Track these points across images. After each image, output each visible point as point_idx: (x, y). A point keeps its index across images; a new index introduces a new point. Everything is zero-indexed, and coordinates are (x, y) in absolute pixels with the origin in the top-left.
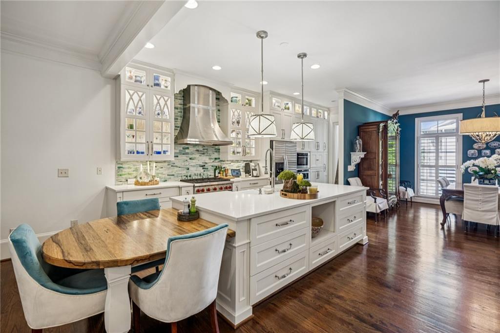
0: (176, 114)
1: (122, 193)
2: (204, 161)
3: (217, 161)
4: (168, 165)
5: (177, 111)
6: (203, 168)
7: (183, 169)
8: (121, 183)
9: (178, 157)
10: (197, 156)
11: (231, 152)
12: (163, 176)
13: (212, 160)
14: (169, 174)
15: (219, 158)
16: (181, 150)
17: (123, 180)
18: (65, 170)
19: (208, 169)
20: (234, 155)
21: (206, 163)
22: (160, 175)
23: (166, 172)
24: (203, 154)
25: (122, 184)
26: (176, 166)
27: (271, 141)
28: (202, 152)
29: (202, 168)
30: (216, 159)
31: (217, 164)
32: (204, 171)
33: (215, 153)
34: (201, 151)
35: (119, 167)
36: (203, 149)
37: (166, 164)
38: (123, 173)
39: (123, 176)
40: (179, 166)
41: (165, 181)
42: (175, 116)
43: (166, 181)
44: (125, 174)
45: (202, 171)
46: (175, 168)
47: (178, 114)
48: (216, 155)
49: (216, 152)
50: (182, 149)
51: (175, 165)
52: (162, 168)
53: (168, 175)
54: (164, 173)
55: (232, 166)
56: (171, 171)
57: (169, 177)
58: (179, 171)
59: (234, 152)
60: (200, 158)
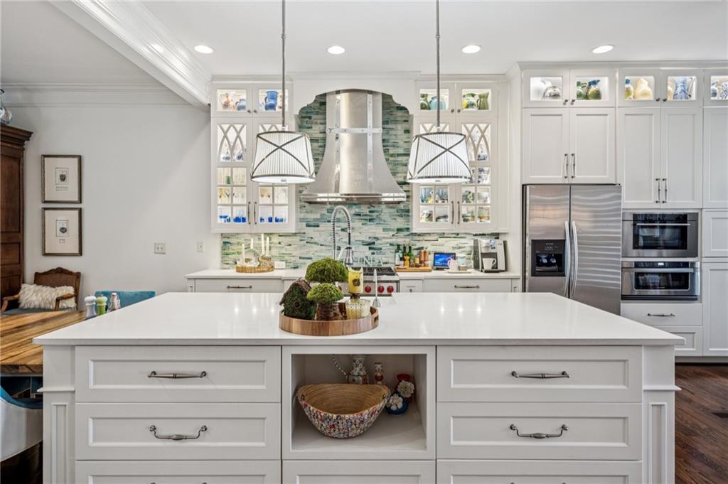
0: (315, 152)
1: (193, 281)
2: (372, 235)
3: (401, 234)
4: (301, 240)
5: (316, 145)
6: (370, 248)
7: (327, 248)
8: (228, 266)
9: (318, 226)
10: (357, 224)
11: (425, 216)
12: (293, 259)
13: (391, 233)
14: (303, 256)
15: (408, 229)
16: (324, 214)
17: (231, 262)
18: (162, 244)
19: (381, 249)
20: (430, 222)
21: (377, 239)
22: (287, 258)
23: (297, 253)
24: (370, 220)
25: (229, 268)
26: (315, 243)
27: (523, 186)
28: (368, 218)
29: (367, 247)
30: (399, 230)
31: (402, 240)
32: (373, 254)
33: (399, 219)
34: (366, 215)
35: (225, 243)
36: (370, 212)
37: (297, 239)
38: (231, 251)
39: (230, 256)
40: (320, 243)
41: (295, 268)
42: (314, 155)
43: (297, 267)
44: (233, 253)
45: (368, 253)
46: (313, 245)
47: (318, 150)
48: (400, 223)
49: (401, 216)
50: (325, 212)
51: (312, 241)
52: (290, 245)
53: (300, 258)
54: (294, 254)
55: (443, 245)
56: (304, 251)
57: (302, 261)
58: (321, 251)
59: (429, 216)
60: (366, 228)
